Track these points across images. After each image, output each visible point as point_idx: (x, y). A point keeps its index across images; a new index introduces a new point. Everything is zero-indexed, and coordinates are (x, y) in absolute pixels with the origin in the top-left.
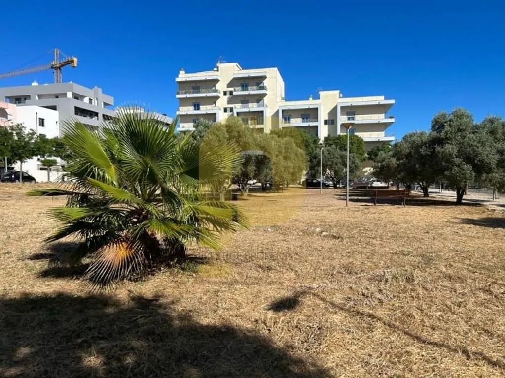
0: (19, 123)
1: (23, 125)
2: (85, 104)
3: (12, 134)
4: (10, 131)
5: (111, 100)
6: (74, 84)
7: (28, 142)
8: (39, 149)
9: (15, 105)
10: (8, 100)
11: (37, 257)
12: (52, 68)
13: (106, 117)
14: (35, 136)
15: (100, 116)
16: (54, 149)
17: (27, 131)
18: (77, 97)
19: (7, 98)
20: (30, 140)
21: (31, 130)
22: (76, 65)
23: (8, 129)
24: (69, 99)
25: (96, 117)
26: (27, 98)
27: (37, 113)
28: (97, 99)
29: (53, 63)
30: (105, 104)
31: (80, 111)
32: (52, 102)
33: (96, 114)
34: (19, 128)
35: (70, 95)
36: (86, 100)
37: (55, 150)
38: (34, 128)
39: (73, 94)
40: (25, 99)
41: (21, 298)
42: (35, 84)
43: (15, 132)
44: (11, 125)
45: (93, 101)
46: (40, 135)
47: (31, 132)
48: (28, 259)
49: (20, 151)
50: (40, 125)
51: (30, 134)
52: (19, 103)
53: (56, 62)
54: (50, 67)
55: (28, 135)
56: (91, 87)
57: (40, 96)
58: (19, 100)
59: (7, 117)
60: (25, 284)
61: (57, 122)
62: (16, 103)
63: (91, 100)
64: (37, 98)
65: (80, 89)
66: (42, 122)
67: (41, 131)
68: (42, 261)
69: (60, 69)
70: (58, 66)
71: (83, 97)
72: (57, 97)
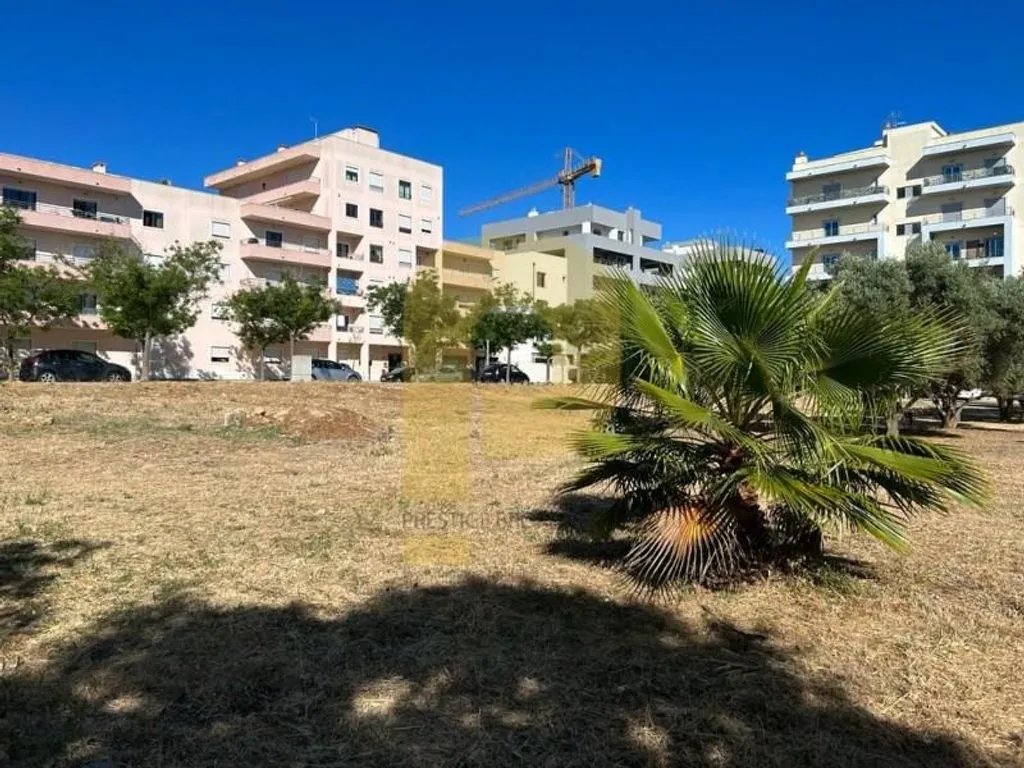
0: (509, 283)
1: (515, 286)
2: (610, 242)
3: (498, 301)
4: (495, 297)
5: (655, 230)
6: (595, 207)
7: (521, 315)
8: (536, 327)
9: (503, 253)
10: (493, 244)
11: (539, 516)
12: (560, 182)
13: (646, 264)
14: (531, 304)
15: (636, 262)
16: (559, 325)
17: (519, 296)
18: (597, 230)
19: (492, 241)
20: (524, 311)
21: (526, 293)
22: (598, 173)
23: (493, 293)
24: (586, 234)
25: (629, 265)
26: (521, 238)
27: (534, 264)
28: (632, 231)
29: (563, 174)
30: (646, 239)
31: (602, 256)
32: (558, 242)
33: (629, 259)
34: (508, 291)
35: (586, 228)
36: (614, 234)
37: (561, 328)
38: (530, 291)
39: (593, 225)
40: (518, 242)
41: (520, 586)
42: (533, 214)
43: (502, 299)
44: (497, 286)
45: (625, 236)
46: (538, 301)
47: (526, 297)
48: (527, 518)
49: (509, 330)
50: (538, 285)
51: (523, 300)
52: (509, 249)
53: (567, 173)
54: (557, 180)
55: (520, 303)
56: (622, 210)
57: (539, 234)
58: (508, 244)
59: (491, 274)
60: (524, 561)
61: (564, 278)
62: (503, 250)
63: (620, 234)
64: (535, 238)
65: (602, 215)
66: (541, 279)
67: (540, 294)
68: (547, 525)
69: (573, 184)
70: (569, 178)
71: (608, 229)
72: (566, 233)
